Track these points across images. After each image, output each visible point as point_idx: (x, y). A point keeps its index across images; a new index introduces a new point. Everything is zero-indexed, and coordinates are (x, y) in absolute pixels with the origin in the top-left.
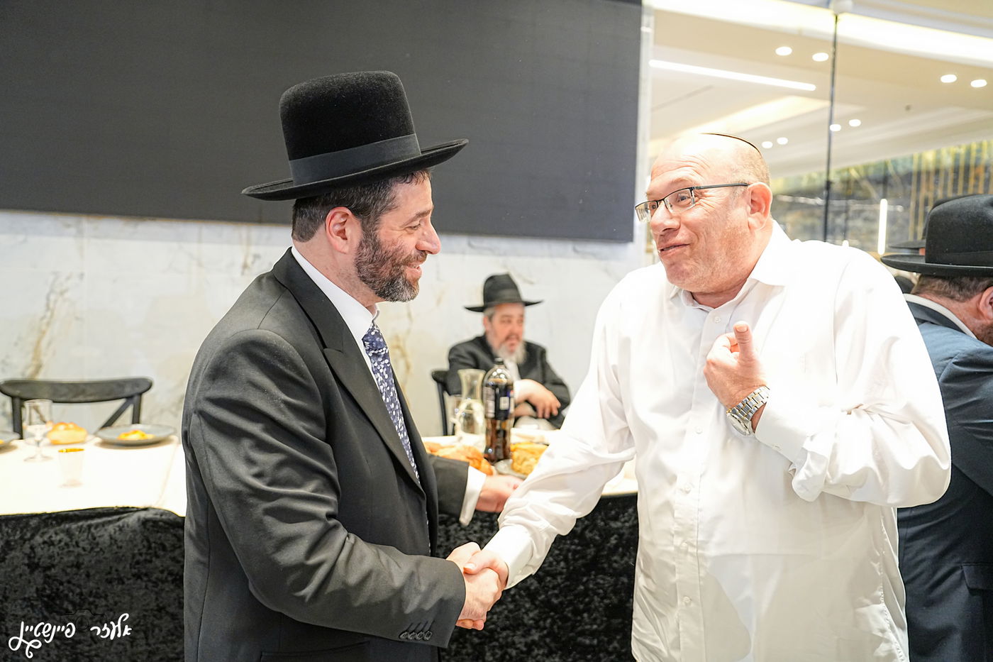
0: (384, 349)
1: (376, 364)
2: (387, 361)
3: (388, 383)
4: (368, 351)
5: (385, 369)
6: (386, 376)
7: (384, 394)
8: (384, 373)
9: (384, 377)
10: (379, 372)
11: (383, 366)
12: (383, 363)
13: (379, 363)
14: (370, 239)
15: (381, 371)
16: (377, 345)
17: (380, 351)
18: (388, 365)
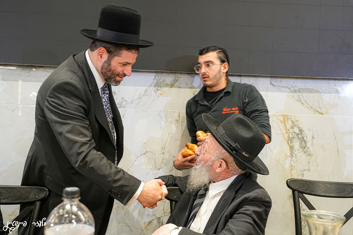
0: (107, 92)
1: (103, 96)
2: (107, 95)
3: (107, 102)
4: (101, 91)
5: (107, 98)
6: (107, 100)
7: (105, 106)
8: (106, 99)
9: (106, 100)
10: (104, 98)
11: (106, 97)
12: (106, 96)
13: (105, 96)
14: (109, 62)
15: (105, 98)
16: (105, 90)
17: (106, 92)
18: (108, 97)
